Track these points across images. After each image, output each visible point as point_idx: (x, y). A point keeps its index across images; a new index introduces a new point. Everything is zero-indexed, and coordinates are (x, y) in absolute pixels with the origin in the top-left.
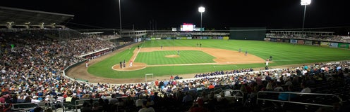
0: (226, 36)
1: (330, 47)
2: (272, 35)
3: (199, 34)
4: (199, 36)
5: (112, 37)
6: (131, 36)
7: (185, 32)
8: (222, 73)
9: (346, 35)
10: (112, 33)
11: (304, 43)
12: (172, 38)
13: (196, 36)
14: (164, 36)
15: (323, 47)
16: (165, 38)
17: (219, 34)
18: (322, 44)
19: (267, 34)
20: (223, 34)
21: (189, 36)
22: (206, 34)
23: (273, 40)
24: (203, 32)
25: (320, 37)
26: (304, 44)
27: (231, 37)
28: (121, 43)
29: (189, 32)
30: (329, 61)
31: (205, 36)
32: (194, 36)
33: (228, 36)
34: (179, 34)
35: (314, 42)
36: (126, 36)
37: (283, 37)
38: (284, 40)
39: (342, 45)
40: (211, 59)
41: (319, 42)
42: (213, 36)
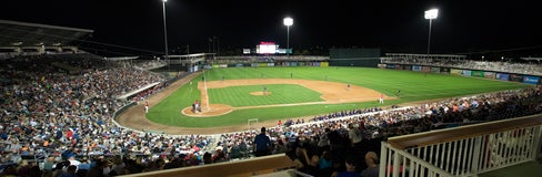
0: (324, 61)
1: (461, 76)
2: (388, 60)
3: (285, 58)
4: (284, 61)
5: (155, 65)
6: (183, 63)
7: (263, 55)
9: (480, 60)
10: (150, 58)
11: (430, 70)
12: (245, 65)
13: (281, 62)
14: (233, 62)
15: (454, 75)
16: (234, 66)
17: (314, 58)
18: (453, 71)
19: (382, 58)
20: (320, 58)
21: (269, 62)
22: (296, 58)
23: (390, 67)
24: (290, 55)
25: (450, 62)
26: (430, 73)
27: (332, 64)
28: (173, 74)
29: (270, 55)
30: (464, 95)
31: (293, 61)
32: (278, 61)
33: (328, 61)
34: (254, 58)
35: (442, 69)
36: (173, 62)
37: (402, 62)
38: (404, 67)
39: (475, 73)
40: (317, 96)
41: (449, 70)
42: (304, 61)
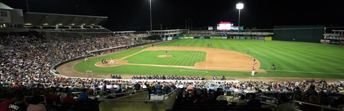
0: (269, 36)
2: (333, 36)
3: (237, 33)
4: (235, 35)
5: (141, 36)
6: (160, 35)
8: (164, 78)
12: (206, 38)
13: (233, 36)
14: (198, 35)
16: (198, 38)
17: (260, 34)
19: (326, 35)
20: (264, 34)
21: (224, 36)
22: (244, 33)
24: (241, 31)
27: (275, 38)
29: (226, 31)
31: (242, 35)
32: (230, 35)
33: (272, 36)
34: (214, 33)
42: (251, 36)
